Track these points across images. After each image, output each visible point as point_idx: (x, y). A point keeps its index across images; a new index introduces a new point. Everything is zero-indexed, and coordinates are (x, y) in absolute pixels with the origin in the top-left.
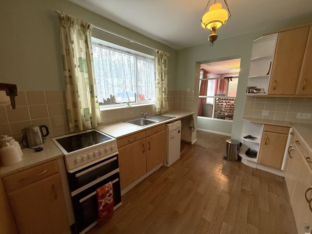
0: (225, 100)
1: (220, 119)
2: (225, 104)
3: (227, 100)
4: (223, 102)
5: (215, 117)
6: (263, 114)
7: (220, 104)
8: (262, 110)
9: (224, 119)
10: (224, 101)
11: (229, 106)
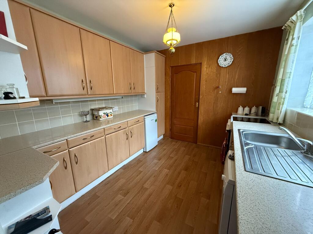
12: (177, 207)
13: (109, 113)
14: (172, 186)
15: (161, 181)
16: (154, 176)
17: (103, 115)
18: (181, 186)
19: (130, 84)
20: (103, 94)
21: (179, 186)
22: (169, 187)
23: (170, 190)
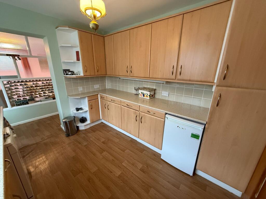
0: (18, 82)
1: (22, 105)
2: (21, 87)
3: (22, 82)
4: (18, 86)
5: (13, 105)
6: (79, 90)
7: (13, 88)
8: (78, 87)
9: (28, 104)
10: (18, 84)
11: (28, 89)
12: (73, 170)
13: (146, 94)
14: (94, 172)
15: (104, 164)
16: (113, 160)
17: (140, 93)
18: (89, 182)
19: (173, 67)
20: (139, 76)
21: (89, 180)
22: (94, 169)
23: (90, 170)
